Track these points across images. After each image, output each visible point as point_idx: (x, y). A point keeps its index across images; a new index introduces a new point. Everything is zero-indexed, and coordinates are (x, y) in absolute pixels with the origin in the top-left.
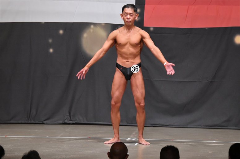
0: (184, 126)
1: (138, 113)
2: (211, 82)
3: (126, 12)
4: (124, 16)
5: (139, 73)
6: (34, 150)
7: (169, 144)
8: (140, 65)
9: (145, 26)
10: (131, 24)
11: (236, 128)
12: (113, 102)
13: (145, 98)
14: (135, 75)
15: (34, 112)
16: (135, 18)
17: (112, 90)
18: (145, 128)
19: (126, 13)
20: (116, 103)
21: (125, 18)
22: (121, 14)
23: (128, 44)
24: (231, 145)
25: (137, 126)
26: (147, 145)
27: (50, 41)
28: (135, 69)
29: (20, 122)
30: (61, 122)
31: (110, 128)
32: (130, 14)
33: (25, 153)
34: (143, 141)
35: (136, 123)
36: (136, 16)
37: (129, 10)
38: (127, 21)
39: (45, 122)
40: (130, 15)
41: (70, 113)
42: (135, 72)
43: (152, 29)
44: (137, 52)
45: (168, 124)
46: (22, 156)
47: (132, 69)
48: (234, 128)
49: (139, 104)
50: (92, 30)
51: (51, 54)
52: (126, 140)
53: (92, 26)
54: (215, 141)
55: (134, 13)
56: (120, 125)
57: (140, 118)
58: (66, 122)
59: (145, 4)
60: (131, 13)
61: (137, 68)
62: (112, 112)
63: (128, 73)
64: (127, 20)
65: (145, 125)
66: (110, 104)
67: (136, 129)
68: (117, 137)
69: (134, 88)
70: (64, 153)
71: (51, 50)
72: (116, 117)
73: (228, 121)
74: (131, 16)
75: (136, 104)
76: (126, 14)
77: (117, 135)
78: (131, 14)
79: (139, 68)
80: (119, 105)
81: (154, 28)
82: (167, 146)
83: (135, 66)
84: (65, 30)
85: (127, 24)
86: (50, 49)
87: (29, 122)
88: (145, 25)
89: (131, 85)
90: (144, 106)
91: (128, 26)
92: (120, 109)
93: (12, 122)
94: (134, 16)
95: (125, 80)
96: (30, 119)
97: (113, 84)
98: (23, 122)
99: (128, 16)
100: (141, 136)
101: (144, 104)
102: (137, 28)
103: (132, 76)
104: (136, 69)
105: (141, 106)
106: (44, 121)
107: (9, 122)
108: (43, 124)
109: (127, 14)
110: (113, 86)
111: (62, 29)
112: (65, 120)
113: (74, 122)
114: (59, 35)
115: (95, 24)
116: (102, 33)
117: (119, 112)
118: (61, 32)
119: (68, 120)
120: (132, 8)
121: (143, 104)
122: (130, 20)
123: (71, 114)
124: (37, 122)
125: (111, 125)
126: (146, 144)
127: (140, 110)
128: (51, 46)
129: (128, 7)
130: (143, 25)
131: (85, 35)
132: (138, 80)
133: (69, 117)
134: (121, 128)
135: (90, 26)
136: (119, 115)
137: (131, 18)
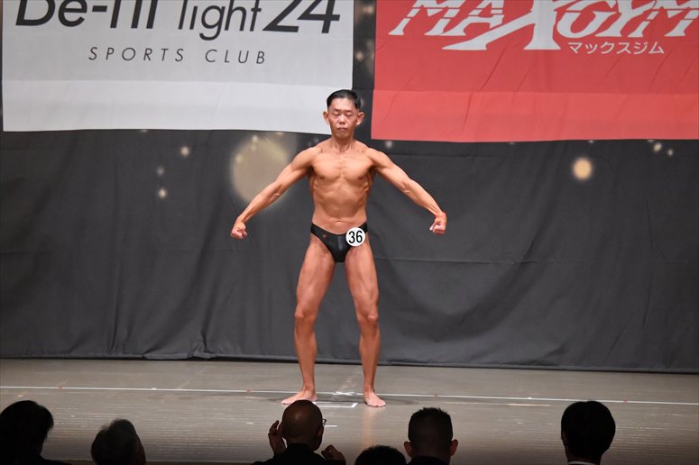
0: (462, 365)
1: (364, 336)
2: (522, 263)
3: (338, 108)
4: (332, 118)
5: (364, 245)
6: (124, 418)
7: (429, 405)
8: (365, 227)
9: (373, 137)
10: (346, 135)
11: (578, 368)
12: (299, 313)
13: (378, 303)
14: (355, 250)
15: (123, 333)
16: (356, 121)
17: (300, 283)
18: (379, 369)
19: (337, 110)
20: (306, 314)
21: (335, 120)
22: (325, 113)
23: (341, 179)
24: (566, 407)
25: (361, 364)
26: (377, 406)
27: (161, 171)
28: (355, 237)
29: (91, 355)
30: (185, 355)
31: (294, 369)
32: (345, 113)
33: (103, 427)
34: (373, 399)
35: (359, 358)
36: (359, 117)
37: (343, 104)
38: (339, 129)
39: (147, 355)
40: (346, 115)
41: (204, 337)
42: (356, 244)
43: (389, 144)
44: (361, 200)
45: (425, 360)
46: (97, 432)
47: (349, 238)
48: (573, 367)
49: (366, 315)
50: (254, 148)
51: (163, 201)
52: (331, 396)
53: (255, 139)
54: (530, 398)
55: (355, 110)
56: (316, 363)
57: (368, 347)
58: (195, 355)
59: (373, 88)
60: (348, 111)
61: (359, 234)
62: (298, 333)
63: (341, 247)
64: (338, 126)
65: (381, 362)
66: (293, 318)
67: (358, 370)
68: (312, 388)
69: (353, 279)
70: (190, 426)
71: (163, 193)
72: (306, 344)
73: (560, 351)
74: (348, 116)
75: (359, 317)
76: (336, 113)
77: (311, 385)
78: (349, 114)
79: (363, 235)
80: (312, 317)
81: (394, 142)
82: (425, 409)
83: (356, 230)
84: (193, 148)
85: (338, 135)
86: (159, 189)
87: (113, 355)
88: (375, 135)
89: (345, 274)
90: (377, 320)
91: (341, 140)
92: (314, 327)
93: (74, 354)
94: (353, 118)
95: (332, 262)
96: (114, 349)
97: (302, 270)
98: (99, 355)
99: (342, 118)
100: (370, 387)
101: (377, 315)
102: (359, 145)
103: (349, 253)
104: (357, 237)
105: (368, 321)
106: (147, 352)
107: (67, 355)
108: (144, 359)
109: (339, 112)
110: (301, 275)
111: (188, 146)
112: (194, 350)
113: (214, 355)
114: (180, 157)
115: (260, 134)
116: (277, 153)
117: (314, 334)
118: (185, 151)
119: (200, 350)
120: (350, 99)
121: (373, 316)
122: (346, 126)
123: (209, 337)
124: (131, 355)
125: (296, 362)
126: (375, 405)
127: (367, 330)
128: (162, 183)
129: (342, 97)
130: (370, 136)
131: (239, 158)
132: (362, 261)
133: (202, 344)
134: (318, 368)
135: (250, 139)
136: (313, 341)
137: (348, 121)
